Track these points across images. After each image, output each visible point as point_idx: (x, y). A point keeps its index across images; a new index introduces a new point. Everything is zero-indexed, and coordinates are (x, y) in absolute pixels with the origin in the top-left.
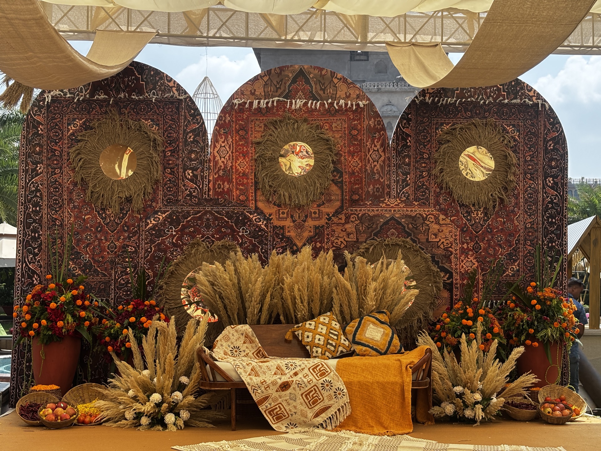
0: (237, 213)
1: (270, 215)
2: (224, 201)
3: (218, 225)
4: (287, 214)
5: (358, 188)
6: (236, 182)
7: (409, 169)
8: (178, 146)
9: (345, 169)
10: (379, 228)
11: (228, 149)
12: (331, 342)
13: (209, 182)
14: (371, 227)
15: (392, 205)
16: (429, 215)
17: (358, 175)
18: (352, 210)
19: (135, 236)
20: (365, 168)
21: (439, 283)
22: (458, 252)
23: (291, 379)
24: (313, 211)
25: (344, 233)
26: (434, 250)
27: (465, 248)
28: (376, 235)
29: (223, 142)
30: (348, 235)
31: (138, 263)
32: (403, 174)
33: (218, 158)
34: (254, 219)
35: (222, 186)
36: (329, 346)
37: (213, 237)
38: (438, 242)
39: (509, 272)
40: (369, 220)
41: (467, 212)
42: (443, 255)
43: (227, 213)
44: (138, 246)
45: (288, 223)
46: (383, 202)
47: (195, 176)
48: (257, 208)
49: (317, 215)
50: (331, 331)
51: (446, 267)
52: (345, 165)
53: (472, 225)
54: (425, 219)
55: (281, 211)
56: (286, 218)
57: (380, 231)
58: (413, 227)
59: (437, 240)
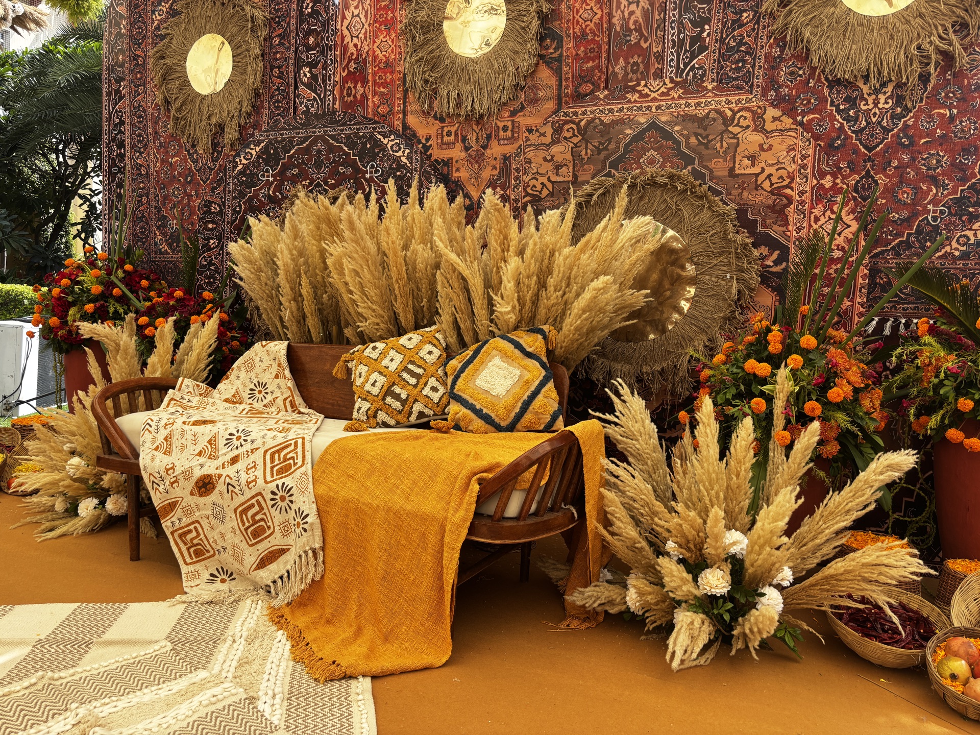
0: (363, 137)
1: (428, 140)
2: (344, 116)
3: (334, 161)
4: (456, 135)
5: (591, 70)
6: (374, 80)
7: (710, 10)
8: (288, 24)
9: (568, 28)
10: (622, 149)
11: (363, 20)
12: (397, 390)
13: (334, 86)
14: (606, 149)
15: (653, 95)
16: (739, 111)
17: (593, 40)
18: (566, 114)
19: (220, 186)
20: (610, 22)
21: (747, 271)
22: (806, 197)
23: (218, 472)
24: (501, 125)
25: (549, 166)
26: (745, 194)
27: (827, 185)
28: (614, 165)
29: (356, 7)
30: (558, 167)
31: (223, 230)
32: (695, 24)
33: (348, 39)
34: (389, 146)
35: (353, 92)
36: (389, 400)
37: (326, 183)
38: (757, 175)
39: (955, 248)
40: (603, 134)
41: (848, 99)
42: (768, 207)
43: (348, 137)
44: (224, 203)
45: (456, 153)
46: (633, 89)
47: (314, 77)
48: (405, 127)
49: (509, 133)
50: (410, 366)
51: (773, 234)
52: (568, 21)
53: (858, 132)
54: (728, 122)
55: (446, 129)
56: (454, 144)
57: (623, 156)
58: (700, 143)
59: (756, 170)
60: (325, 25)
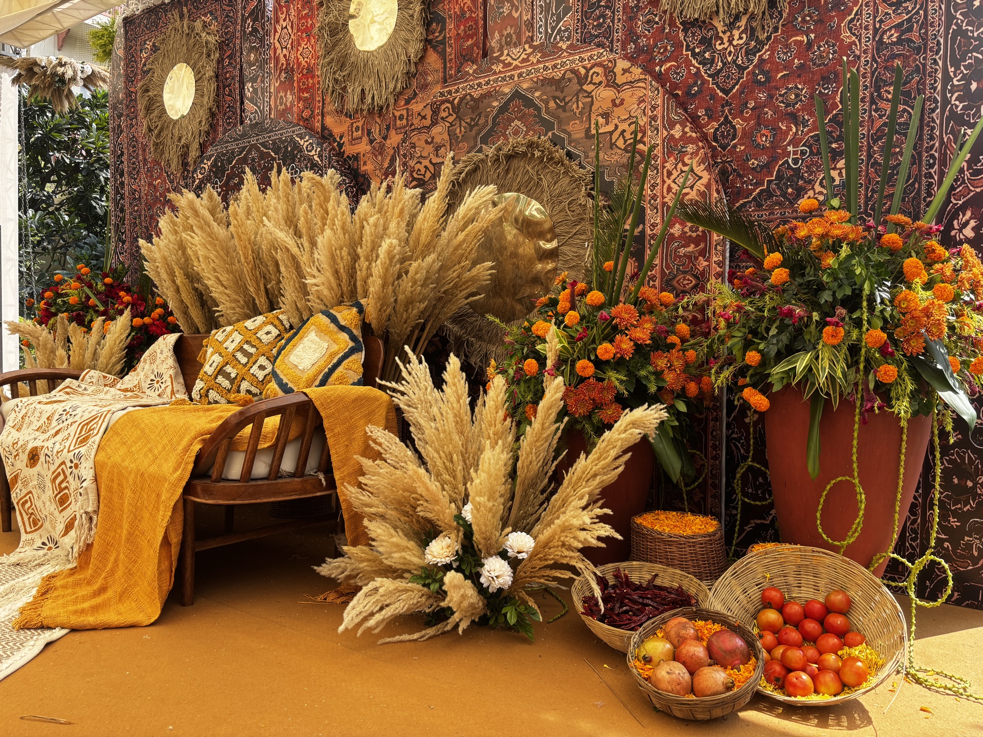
0: (286, 140)
1: (341, 138)
2: (271, 123)
3: (264, 167)
4: (363, 130)
5: (470, 48)
6: (299, 86)
9: (450, 9)
10: (490, 122)
11: (290, 31)
13: (270, 97)
14: (477, 124)
15: (515, 63)
16: (591, 68)
17: (471, 17)
22: (658, 151)
23: (43, 444)
24: (397, 114)
25: (430, 148)
26: (601, 154)
27: (677, 136)
28: (485, 141)
29: (284, 20)
30: (437, 149)
33: (279, 51)
34: (304, 147)
35: (284, 100)
38: (611, 133)
39: (819, 192)
41: (703, 41)
42: (623, 166)
43: (274, 142)
45: (363, 147)
46: (498, 60)
47: (255, 91)
48: (324, 127)
49: (404, 122)
52: (449, 2)
53: (714, 76)
54: (582, 80)
55: (355, 125)
56: (361, 138)
57: (491, 130)
58: (558, 106)
59: (610, 128)
60: (262, 40)
